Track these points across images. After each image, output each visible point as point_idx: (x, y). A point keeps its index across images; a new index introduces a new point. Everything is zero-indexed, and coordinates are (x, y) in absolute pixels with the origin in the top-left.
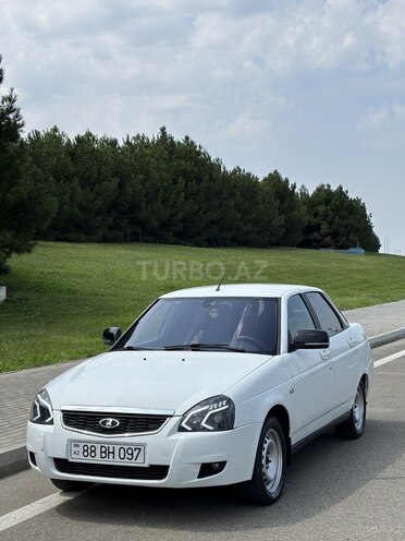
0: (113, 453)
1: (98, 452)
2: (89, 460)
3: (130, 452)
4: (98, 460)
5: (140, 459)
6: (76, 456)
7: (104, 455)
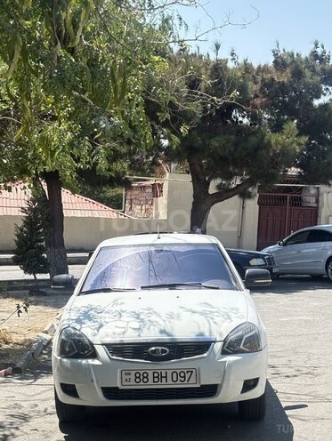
0: (166, 377)
1: (150, 377)
2: (142, 386)
3: (182, 374)
4: (151, 385)
5: (193, 380)
6: (127, 383)
7: (156, 380)
